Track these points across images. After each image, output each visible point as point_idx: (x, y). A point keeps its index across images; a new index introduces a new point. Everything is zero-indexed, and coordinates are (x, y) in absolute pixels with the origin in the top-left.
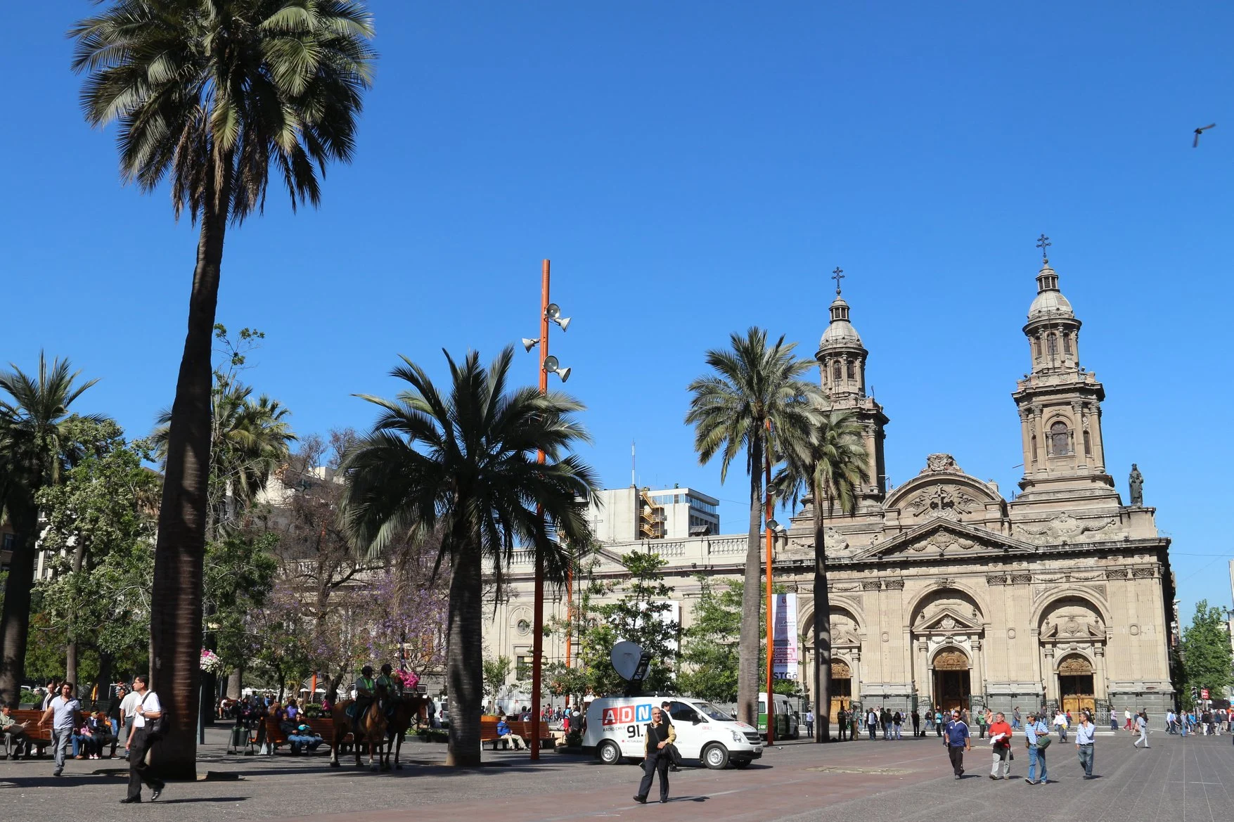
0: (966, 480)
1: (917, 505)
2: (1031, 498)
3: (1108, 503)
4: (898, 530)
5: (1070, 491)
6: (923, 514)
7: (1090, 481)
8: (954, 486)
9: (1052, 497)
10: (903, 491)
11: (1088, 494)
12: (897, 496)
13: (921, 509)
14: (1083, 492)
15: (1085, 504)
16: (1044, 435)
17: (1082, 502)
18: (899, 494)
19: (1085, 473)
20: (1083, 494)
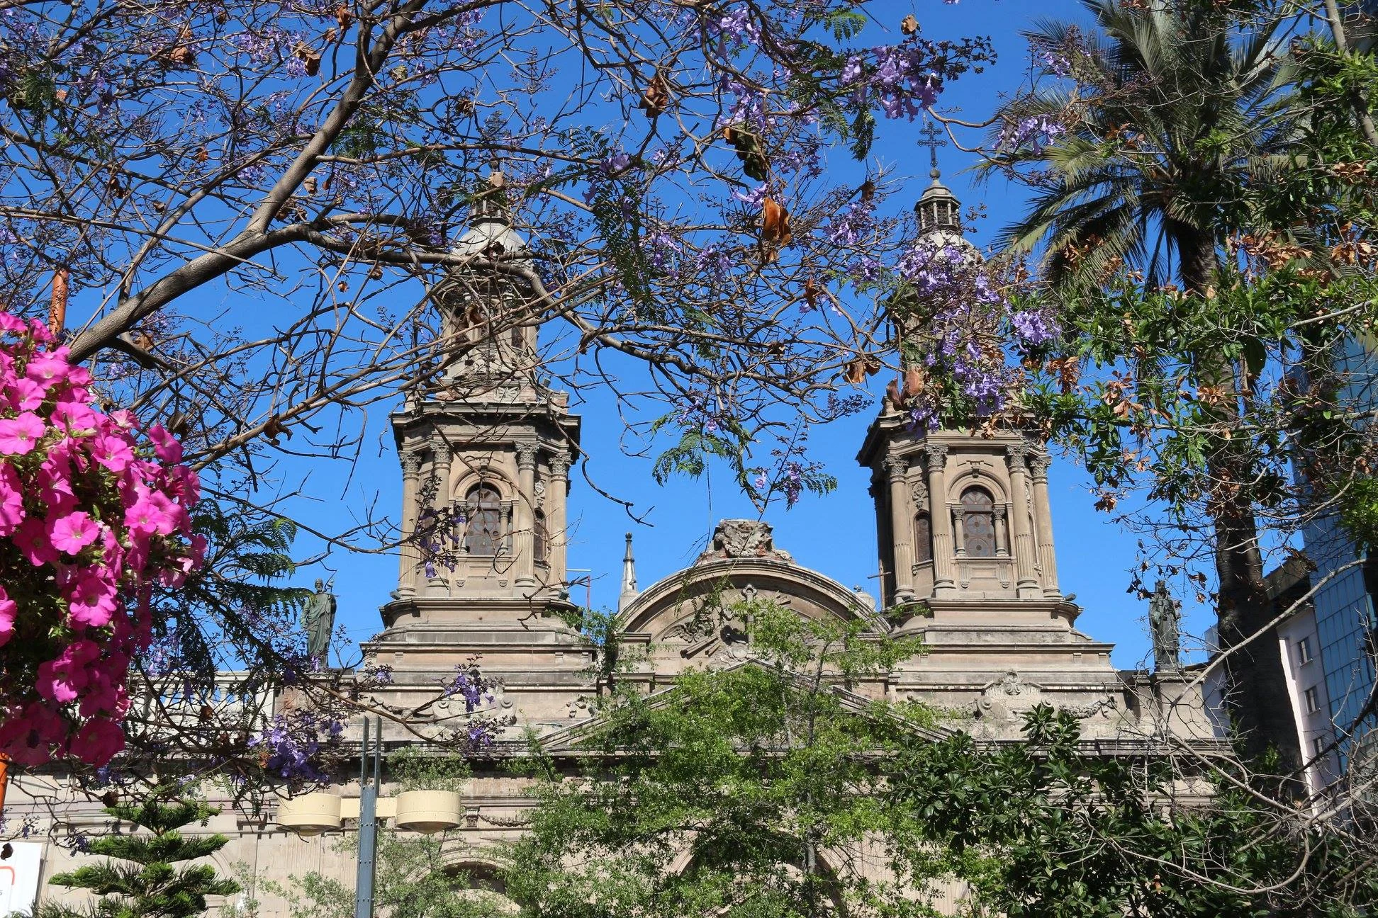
0: (808, 583)
1: (690, 630)
2: (931, 639)
3: (1091, 663)
4: (647, 685)
5: (1012, 631)
6: (703, 652)
7: (1048, 614)
8: (778, 594)
9: (974, 640)
10: (662, 595)
11: (1049, 640)
12: (649, 604)
13: (703, 640)
14: (1038, 635)
15: (1045, 662)
16: (948, 511)
17: (1039, 657)
18: (652, 602)
19: (1037, 596)
20: (1038, 639)
